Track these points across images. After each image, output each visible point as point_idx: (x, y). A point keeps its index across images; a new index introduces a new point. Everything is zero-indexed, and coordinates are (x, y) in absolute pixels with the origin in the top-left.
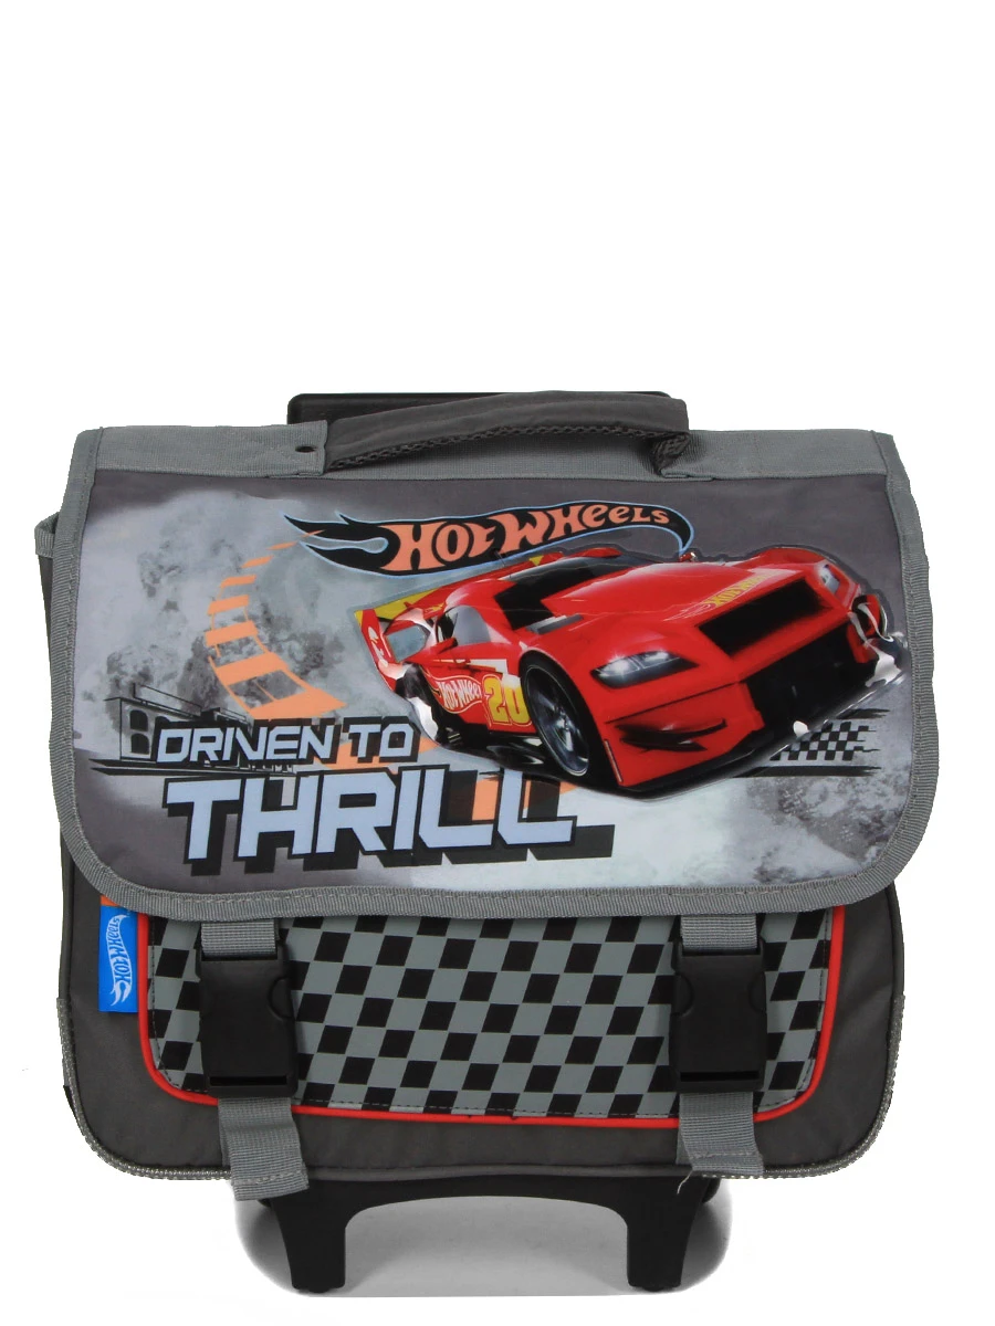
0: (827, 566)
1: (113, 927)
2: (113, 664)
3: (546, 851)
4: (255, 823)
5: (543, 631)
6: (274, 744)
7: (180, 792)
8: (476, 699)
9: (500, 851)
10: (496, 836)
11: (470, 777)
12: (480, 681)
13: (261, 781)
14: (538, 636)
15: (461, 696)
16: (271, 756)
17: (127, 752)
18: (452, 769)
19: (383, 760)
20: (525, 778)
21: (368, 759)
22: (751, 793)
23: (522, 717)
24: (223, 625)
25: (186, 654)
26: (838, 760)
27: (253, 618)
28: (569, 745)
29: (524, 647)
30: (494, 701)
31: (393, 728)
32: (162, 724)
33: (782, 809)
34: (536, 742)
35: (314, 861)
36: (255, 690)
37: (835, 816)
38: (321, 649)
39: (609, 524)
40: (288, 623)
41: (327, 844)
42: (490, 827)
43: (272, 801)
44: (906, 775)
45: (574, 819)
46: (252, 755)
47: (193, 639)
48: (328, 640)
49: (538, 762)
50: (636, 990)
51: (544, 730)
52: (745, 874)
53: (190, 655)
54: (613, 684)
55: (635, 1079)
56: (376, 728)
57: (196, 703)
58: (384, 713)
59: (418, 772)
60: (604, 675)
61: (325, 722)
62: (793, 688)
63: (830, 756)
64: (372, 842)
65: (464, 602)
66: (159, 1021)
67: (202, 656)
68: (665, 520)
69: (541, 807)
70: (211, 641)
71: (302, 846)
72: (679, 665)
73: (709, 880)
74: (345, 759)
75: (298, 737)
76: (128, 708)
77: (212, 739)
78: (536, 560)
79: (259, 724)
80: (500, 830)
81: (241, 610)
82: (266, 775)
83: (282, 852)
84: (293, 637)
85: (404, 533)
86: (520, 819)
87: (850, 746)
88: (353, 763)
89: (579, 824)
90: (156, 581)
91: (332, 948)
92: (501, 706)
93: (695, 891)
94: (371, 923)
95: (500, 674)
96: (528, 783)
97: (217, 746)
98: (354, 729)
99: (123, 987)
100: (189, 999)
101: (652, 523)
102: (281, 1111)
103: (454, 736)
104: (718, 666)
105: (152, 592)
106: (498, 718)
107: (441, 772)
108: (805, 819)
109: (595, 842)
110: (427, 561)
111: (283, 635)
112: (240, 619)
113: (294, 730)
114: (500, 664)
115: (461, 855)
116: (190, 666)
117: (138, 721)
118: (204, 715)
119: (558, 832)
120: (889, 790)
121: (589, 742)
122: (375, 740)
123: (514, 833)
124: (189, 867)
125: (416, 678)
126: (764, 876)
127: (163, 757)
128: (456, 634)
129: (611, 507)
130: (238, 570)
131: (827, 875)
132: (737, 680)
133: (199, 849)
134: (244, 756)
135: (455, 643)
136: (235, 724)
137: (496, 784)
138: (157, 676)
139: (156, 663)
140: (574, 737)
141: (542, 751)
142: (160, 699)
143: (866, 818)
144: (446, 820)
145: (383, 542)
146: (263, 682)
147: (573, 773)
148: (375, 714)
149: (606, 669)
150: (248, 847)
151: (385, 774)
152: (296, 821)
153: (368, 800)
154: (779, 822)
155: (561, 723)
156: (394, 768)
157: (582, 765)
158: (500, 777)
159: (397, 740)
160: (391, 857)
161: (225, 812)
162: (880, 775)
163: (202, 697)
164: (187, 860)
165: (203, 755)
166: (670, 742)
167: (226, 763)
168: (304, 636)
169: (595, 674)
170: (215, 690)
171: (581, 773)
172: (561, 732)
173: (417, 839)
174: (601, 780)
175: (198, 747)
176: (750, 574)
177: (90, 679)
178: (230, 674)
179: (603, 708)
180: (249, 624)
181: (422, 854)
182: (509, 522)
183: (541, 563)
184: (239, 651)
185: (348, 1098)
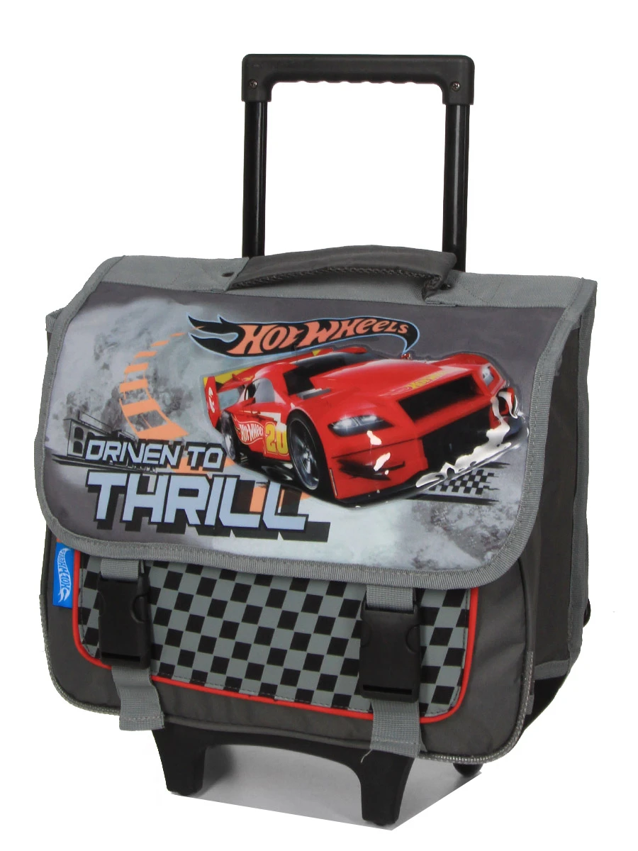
0: (489, 368)
1: (62, 555)
2: (70, 399)
3: (289, 534)
4: (134, 500)
5: (306, 397)
6: (148, 454)
7: (96, 478)
8: (260, 437)
9: (263, 532)
10: (262, 522)
11: (251, 484)
12: (264, 425)
13: (138, 476)
14: (302, 401)
15: (251, 434)
16: (145, 461)
17: (71, 452)
18: (241, 478)
19: (205, 469)
20: (282, 488)
21: (196, 468)
22: (414, 510)
23: (284, 450)
24: (131, 380)
25: (108, 396)
26: (473, 494)
27: (147, 377)
28: (308, 470)
29: (293, 407)
30: (270, 439)
31: (213, 450)
32: (91, 437)
33: (432, 522)
34: (289, 466)
35: (163, 527)
36: (141, 420)
37: (466, 530)
38: (180, 399)
39: (371, 332)
40: (166, 380)
41: (170, 518)
42: (258, 517)
43: (142, 489)
44: (516, 508)
45: (307, 516)
46: (135, 460)
47: (113, 387)
48: (185, 393)
49: (289, 478)
50: (343, 628)
51: (295, 459)
52: (406, 561)
53: (110, 397)
54: (340, 434)
55: (346, 685)
56: (202, 449)
57: (109, 426)
58: (208, 441)
59: (222, 479)
60: (336, 427)
61: (176, 443)
62: (450, 445)
63: (467, 490)
64: (193, 519)
65: (265, 376)
66: (84, 615)
67: (116, 398)
68: (405, 331)
69: (289, 508)
70: (122, 390)
71: (156, 517)
73: (385, 563)
74: (184, 467)
75: (160, 451)
76: (74, 425)
77: (115, 448)
78: (318, 351)
79: (141, 441)
80: (264, 519)
81: (142, 372)
82: (141, 472)
83: (145, 520)
84: (167, 390)
85: (249, 330)
86: (276, 513)
87: (481, 485)
88: (188, 470)
89: (310, 520)
90: (101, 351)
91: (173, 581)
92: (273, 442)
93: (376, 569)
94: (194, 569)
95: (276, 422)
96: (283, 492)
97: (117, 452)
98: (191, 449)
99: (65, 592)
101: (396, 333)
102: (143, 677)
103: (244, 458)
104: (406, 427)
105: (97, 357)
106: (270, 449)
107: (235, 479)
108: (447, 530)
109: (317, 532)
110: (255, 349)
111: (161, 389)
112: (141, 377)
113: (159, 447)
114: (277, 416)
115: (242, 532)
116: (109, 404)
117: (79, 434)
118: (113, 434)
119: (296, 523)
120: (503, 516)
121: (321, 469)
122: (201, 455)
123: (273, 521)
124: (96, 524)
125: (228, 421)
126: (418, 564)
127: (89, 456)
128: (256, 395)
129: (379, 320)
130: (148, 347)
131: (458, 567)
132: (416, 437)
133: (102, 514)
134: (131, 459)
135: (254, 401)
136: (128, 440)
137: (264, 490)
138: (91, 407)
139: (92, 400)
140: (312, 465)
141: (292, 472)
142: (91, 422)
143: (487, 533)
144: (235, 509)
145: (235, 336)
146: (146, 416)
147: (308, 487)
148: (204, 441)
149: (338, 424)
150: (128, 515)
151: (204, 478)
152: (153, 501)
153: (193, 493)
154: (430, 530)
155: (306, 456)
156: (210, 474)
157: (314, 482)
158: (267, 486)
159: (213, 458)
160: (203, 529)
161: (118, 492)
162: (498, 506)
163: (113, 422)
164: (95, 519)
165: (110, 457)
166: (369, 473)
167: (121, 463)
168: (174, 391)
169: (330, 427)
170: (120, 419)
171: (313, 488)
172: (305, 461)
173: (218, 520)
174: (325, 493)
175: (108, 452)
176: (440, 369)
177: (58, 407)
178: (129, 410)
179: (332, 448)
180: (145, 381)
181: (220, 529)
182: (313, 327)
183: (320, 354)
184: (135, 396)
185: (182, 675)
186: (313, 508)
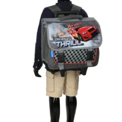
0: (94, 27)
1: (52, 52)
2: (52, 34)
3: (80, 45)
4: (62, 44)
5: (78, 31)
17: (53, 40)
18: (74, 40)
23: (78, 37)
24: (58, 31)
26: (97, 39)
32: (55, 38)
35: (66, 47)
36: (61, 36)
37: (96, 42)
38: (65, 33)
40: (62, 31)
43: (63, 43)
49: (79, 40)
50: (85, 54)
52: (92, 46)
55: (85, 60)
58: (69, 37)
61: (66, 37)
65: (73, 30)
66: (55, 58)
67: (57, 34)
72: (87, 33)
73: (90, 47)
76: (53, 37)
79: (62, 38)
91: (66, 52)
94: (69, 50)
100: (57, 56)
102: (63, 63)
104: (89, 33)
105: (53, 29)
106: (76, 37)
114: (76, 33)
118: (58, 38)
120: (100, 41)
121: (82, 38)
123: (78, 44)
128: (73, 32)
130: (58, 28)
138: (54, 35)
143: (98, 42)
145: (67, 26)
149: (82, 33)
152: (64, 44)
154: (94, 43)
155: (80, 37)
160: (70, 46)
161: (60, 44)
164: (57, 47)
166: (86, 38)
174: (83, 41)
176: (90, 27)
177: (50, 35)
178: (59, 35)
179: (83, 36)
180: (60, 31)
181: (72, 46)
183: (77, 27)
184: (59, 33)
185: (67, 63)
186: (82, 42)
